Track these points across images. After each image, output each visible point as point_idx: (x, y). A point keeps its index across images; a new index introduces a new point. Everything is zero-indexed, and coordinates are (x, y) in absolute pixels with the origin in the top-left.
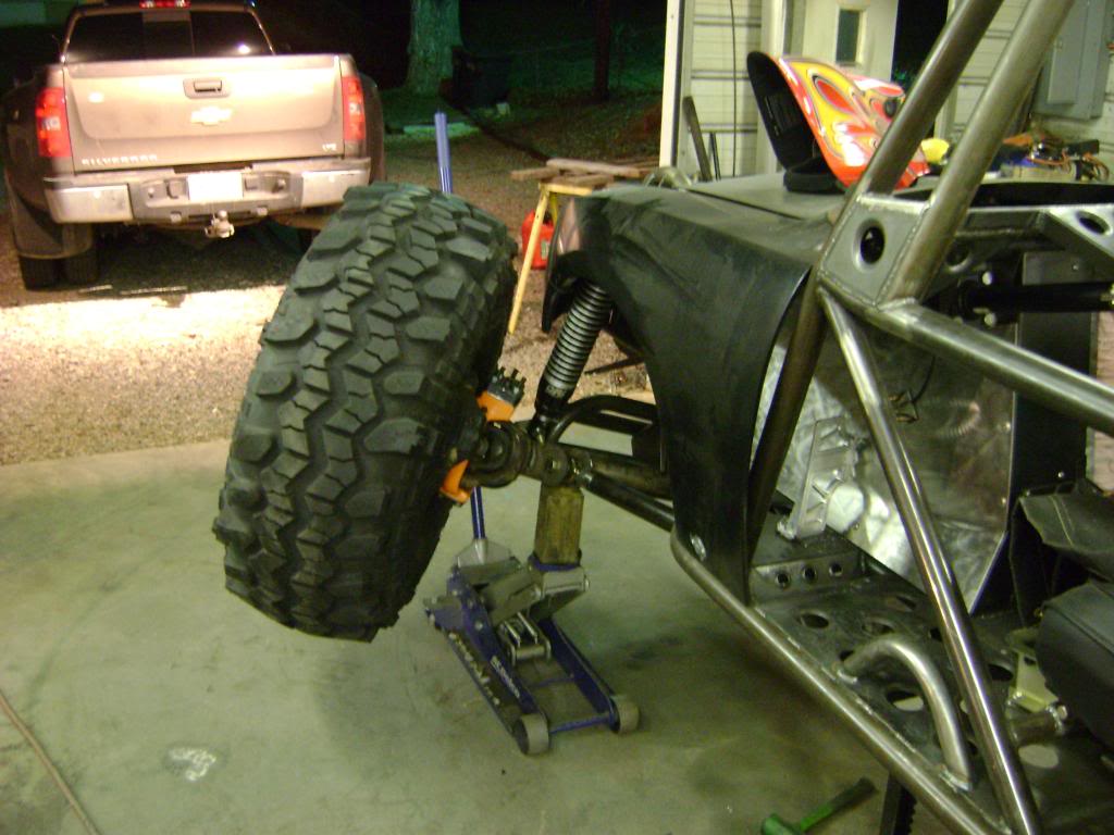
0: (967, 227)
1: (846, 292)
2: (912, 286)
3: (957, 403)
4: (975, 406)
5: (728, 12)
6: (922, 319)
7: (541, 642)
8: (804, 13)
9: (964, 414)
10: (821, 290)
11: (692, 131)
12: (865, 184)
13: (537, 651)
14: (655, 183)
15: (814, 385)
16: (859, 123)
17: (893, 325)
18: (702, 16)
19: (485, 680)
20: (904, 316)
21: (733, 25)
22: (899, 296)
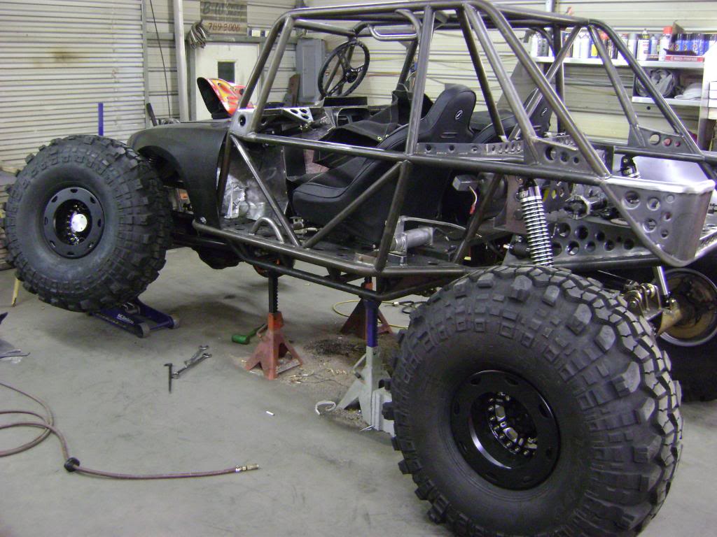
0: (265, 114)
1: (237, 134)
2: (254, 129)
3: (270, 169)
4: (275, 168)
5: (162, 66)
6: (257, 136)
7: (136, 308)
8: (194, 64)
9: (272, 172)
10: (231, 136)
11: (152, 119)
12: (239, 107)
13: (135, 311)
14: (166, 123)
15: (229, 176)
16: (232, 96)
17: (251, 139)
18: (151, 68)
19: (117, 323)
20: (253, 136)
21: (165, 71)
22: (251, 132)
